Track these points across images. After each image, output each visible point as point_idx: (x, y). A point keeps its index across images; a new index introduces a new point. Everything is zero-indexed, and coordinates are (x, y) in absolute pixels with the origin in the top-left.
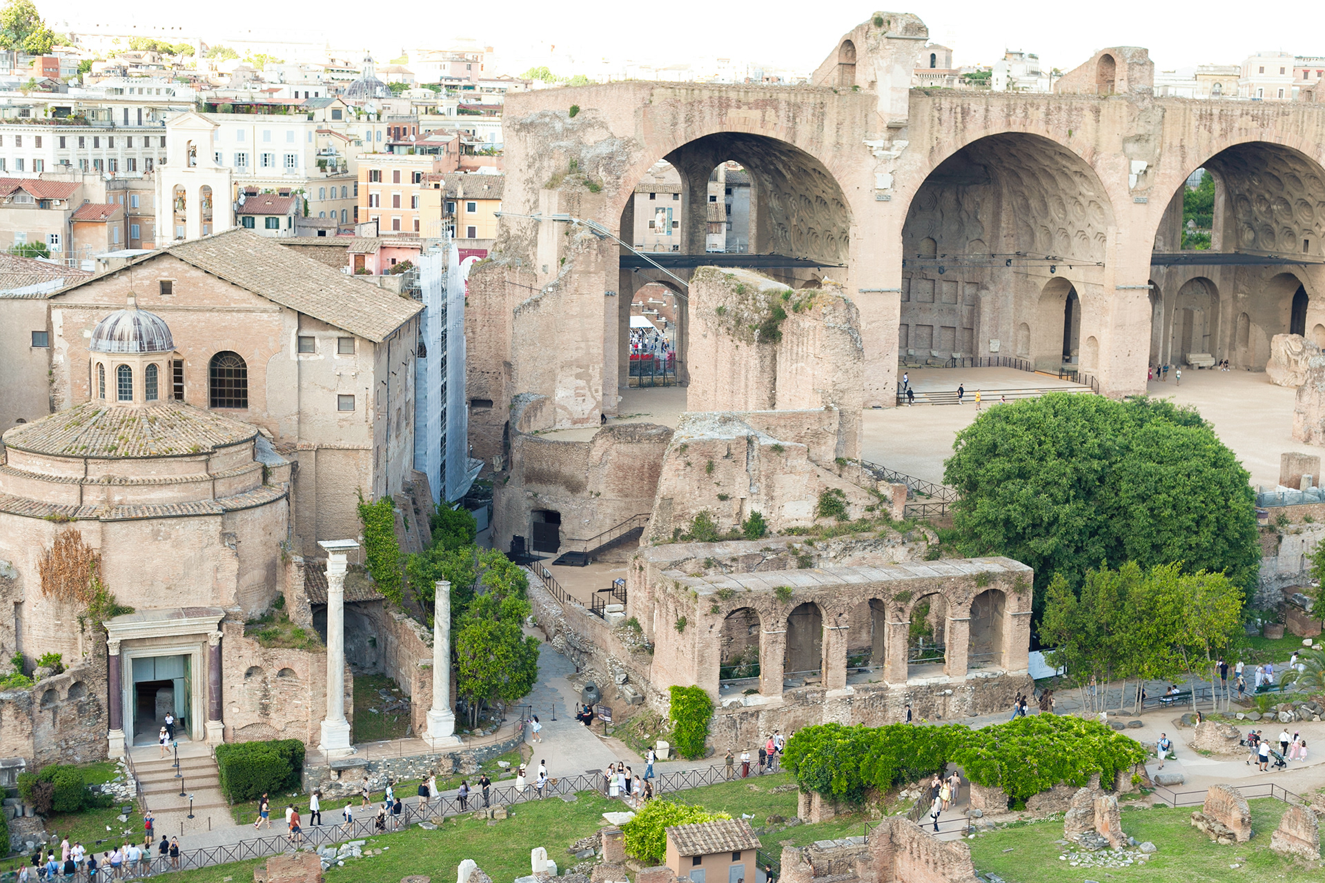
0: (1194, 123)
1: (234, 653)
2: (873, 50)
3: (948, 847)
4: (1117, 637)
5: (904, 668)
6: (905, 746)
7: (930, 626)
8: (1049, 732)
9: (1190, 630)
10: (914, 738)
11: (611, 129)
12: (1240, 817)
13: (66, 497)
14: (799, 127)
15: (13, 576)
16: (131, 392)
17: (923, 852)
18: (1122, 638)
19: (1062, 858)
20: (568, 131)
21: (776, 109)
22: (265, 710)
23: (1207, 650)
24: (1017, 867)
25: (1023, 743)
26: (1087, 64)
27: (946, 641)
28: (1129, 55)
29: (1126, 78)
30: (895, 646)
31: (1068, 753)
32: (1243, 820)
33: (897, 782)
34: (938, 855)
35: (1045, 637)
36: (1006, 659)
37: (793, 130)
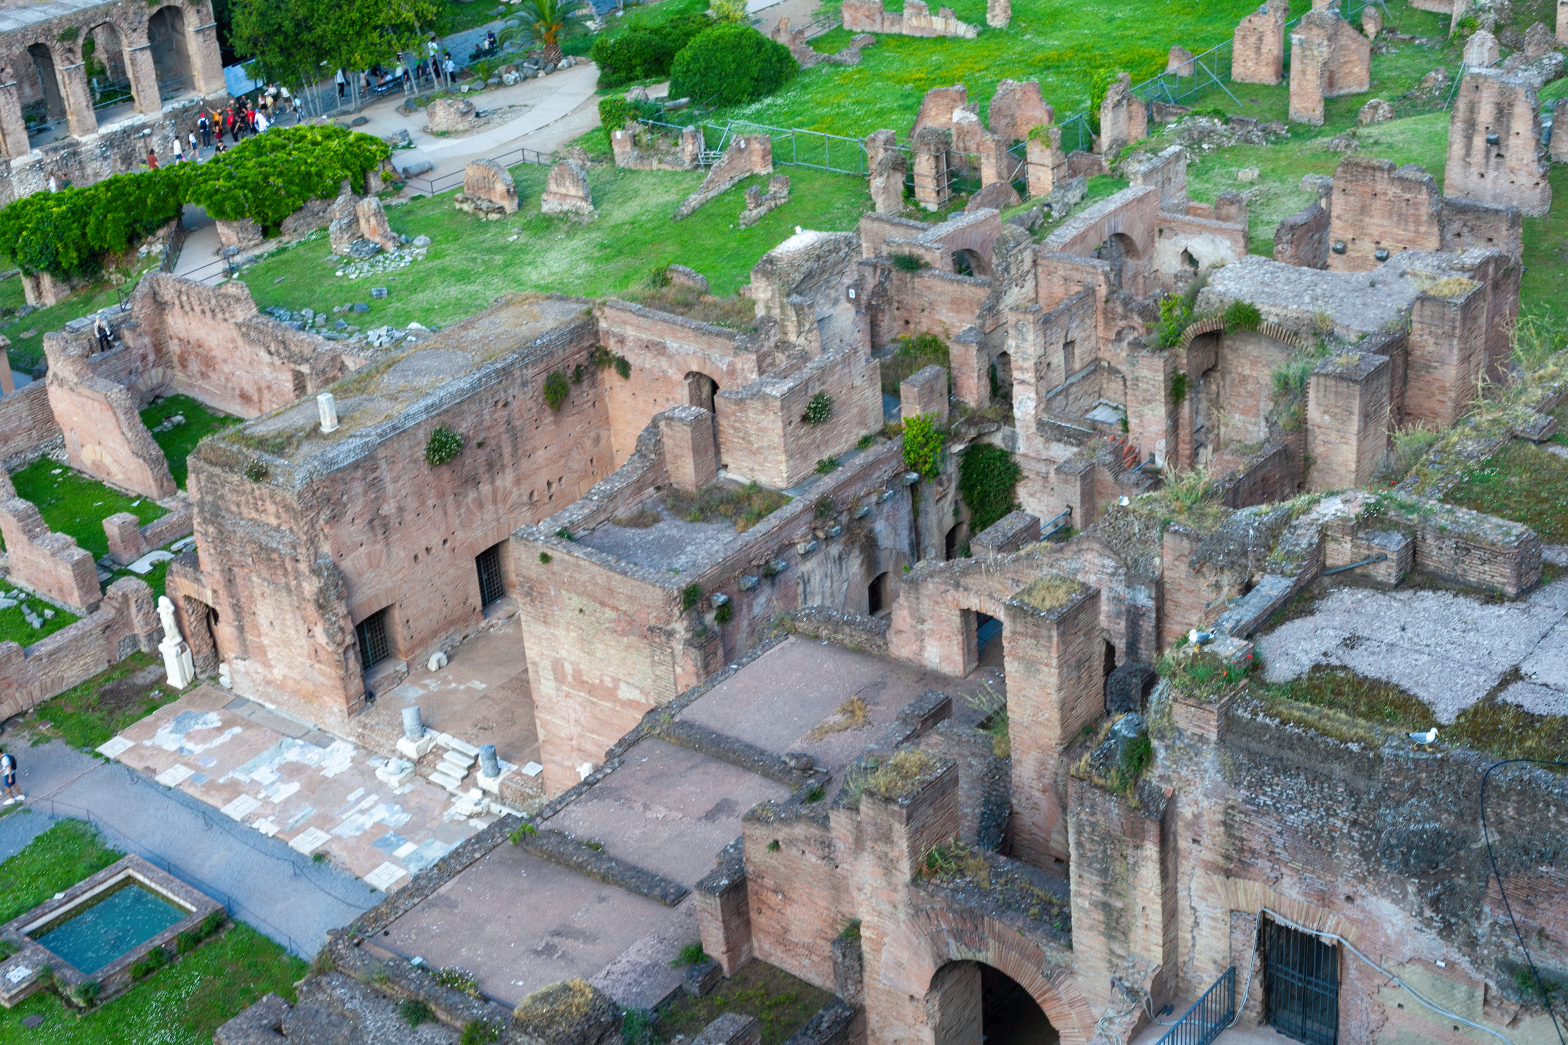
3: (223, 291)
4: (319, 31)
5: (91, 116)
6: (131, 199)
7: (101, 63)
8: (284, 147)
9: (395, 7)
10: (139, 187)
12: (504, 188)
17: (196, 304)
18: (325, 31)
19: (339, 273)
23: (417, 25)
24: (296, 294)
25: (261, 165)
27: (130, 75)
30: (74, 94)
31: (311, 165)
32: (508, 191)
33: (133, 239)
34: (213, 301)
35: (240, 48)
36: (200, 82)
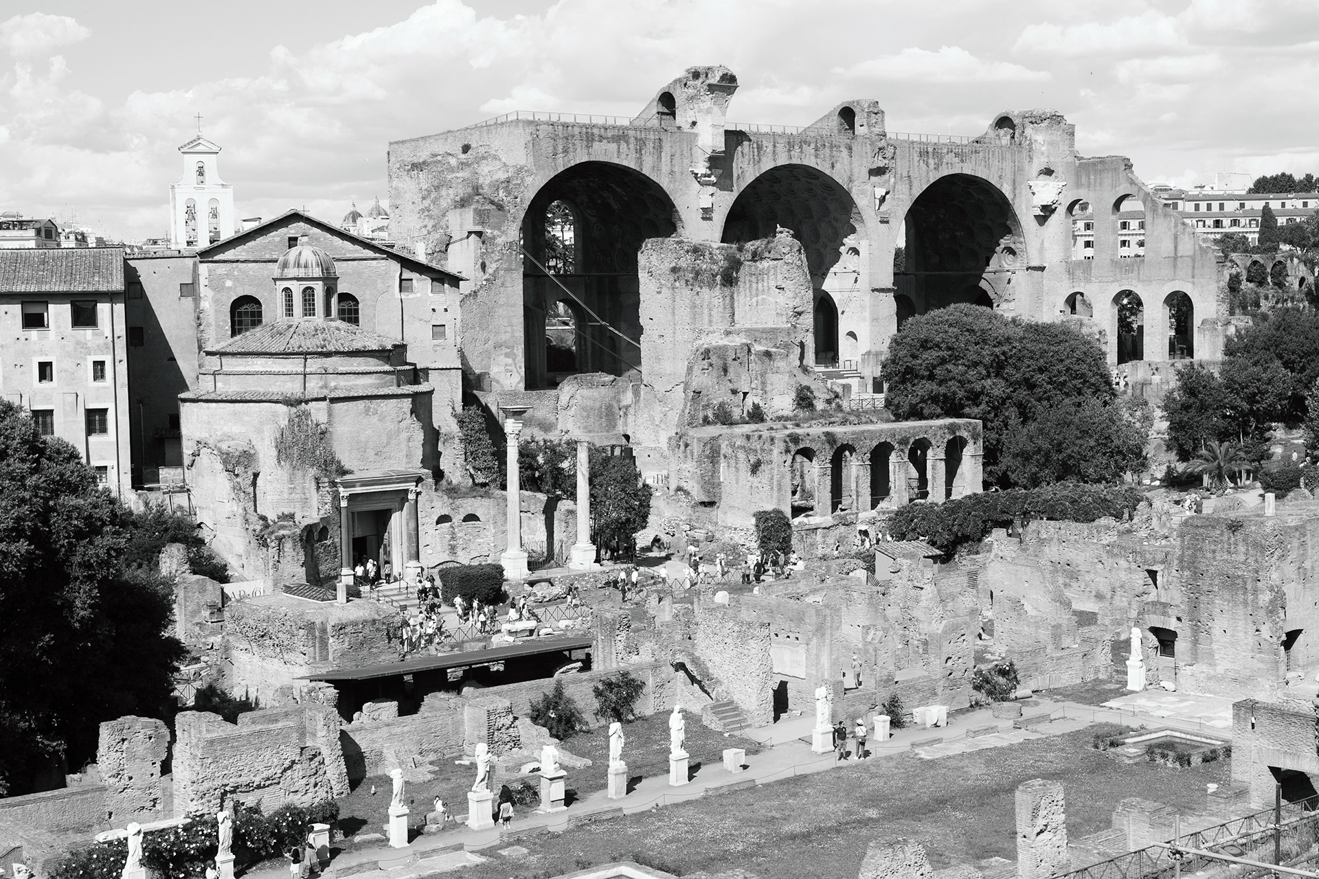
0: (916, 158)
1: (428, 505)
2: (691, 99)
11: (504, 160)
13: (293, 387)
14: (644, 158)
15: (252, 452)
16: (314, 309)
20: (463, 165)
21: (627, 143)
22: (453, 549)
26: (827, 117)
28: (866, 105)
29: (865, 124)
37: (640, 160)
